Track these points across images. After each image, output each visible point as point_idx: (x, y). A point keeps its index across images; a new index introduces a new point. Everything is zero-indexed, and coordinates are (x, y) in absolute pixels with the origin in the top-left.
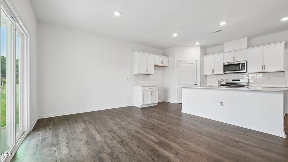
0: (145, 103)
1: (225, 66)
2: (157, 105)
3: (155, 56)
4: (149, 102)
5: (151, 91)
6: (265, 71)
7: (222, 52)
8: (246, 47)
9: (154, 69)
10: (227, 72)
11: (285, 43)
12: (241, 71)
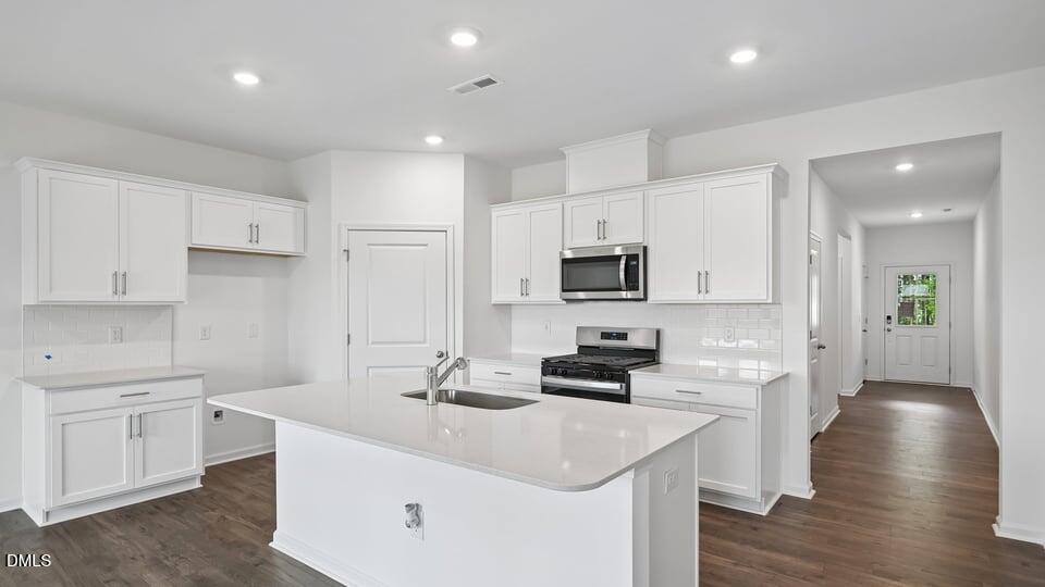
0: (74, 496)
1: (565, 262)
2: (197, 485)
3: (195, 195)
4: (123, 483)
5: (138, 410)
6: (709, 298)
7: (559, 191)
8: (645, 176)
9: (190, 271)
10: (581, 295)
11: (773, 173)
12: (624, 294)
